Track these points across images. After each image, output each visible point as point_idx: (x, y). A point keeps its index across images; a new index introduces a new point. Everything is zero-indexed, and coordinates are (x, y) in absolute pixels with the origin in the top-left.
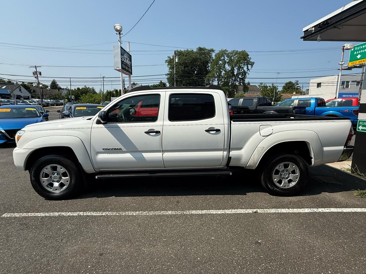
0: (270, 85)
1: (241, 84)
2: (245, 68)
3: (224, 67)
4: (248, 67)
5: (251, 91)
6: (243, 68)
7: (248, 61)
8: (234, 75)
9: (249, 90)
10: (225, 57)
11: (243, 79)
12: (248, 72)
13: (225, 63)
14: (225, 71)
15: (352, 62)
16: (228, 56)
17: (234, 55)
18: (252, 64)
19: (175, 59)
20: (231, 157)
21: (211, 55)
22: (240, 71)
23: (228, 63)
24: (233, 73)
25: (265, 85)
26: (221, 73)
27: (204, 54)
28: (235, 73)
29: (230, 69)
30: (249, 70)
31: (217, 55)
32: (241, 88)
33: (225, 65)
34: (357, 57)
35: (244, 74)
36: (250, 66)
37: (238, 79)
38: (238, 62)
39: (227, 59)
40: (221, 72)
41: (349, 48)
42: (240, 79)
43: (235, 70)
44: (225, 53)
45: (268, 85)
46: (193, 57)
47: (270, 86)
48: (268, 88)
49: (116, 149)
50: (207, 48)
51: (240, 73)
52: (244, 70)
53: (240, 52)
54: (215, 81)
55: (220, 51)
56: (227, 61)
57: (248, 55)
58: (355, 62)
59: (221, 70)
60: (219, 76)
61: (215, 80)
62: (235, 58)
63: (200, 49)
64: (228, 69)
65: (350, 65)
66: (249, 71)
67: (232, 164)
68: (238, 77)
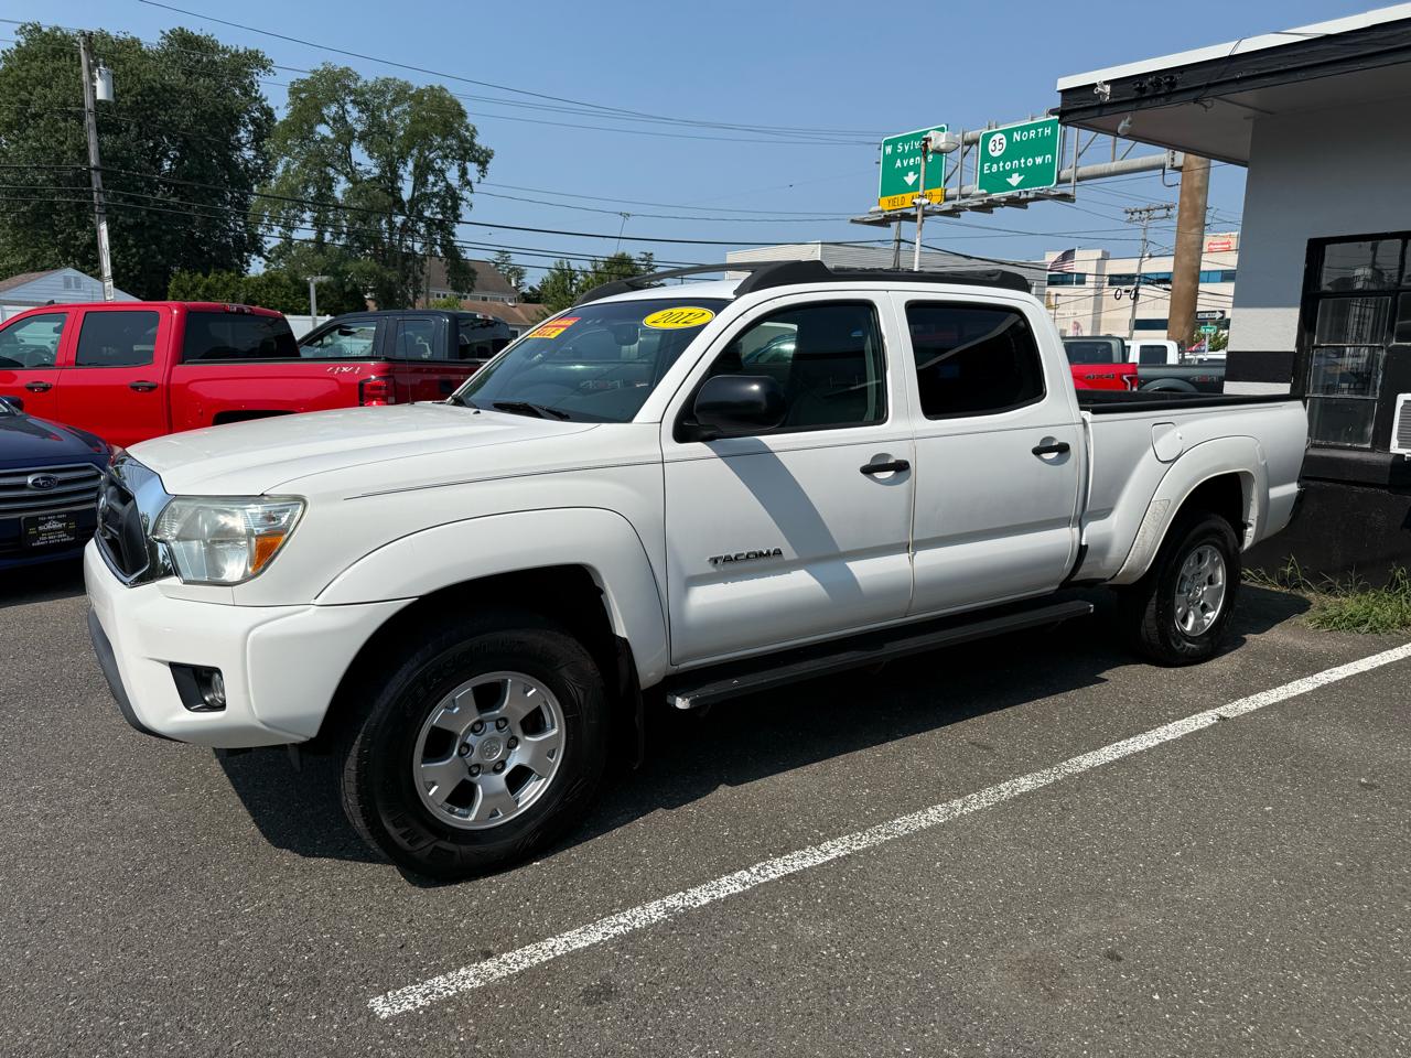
0: (584, 268)
1: (438, 249)
2: (453, 175)
3: (346, 158)
4: (464, 173)
5: (486, 289)
6: (442, 171)
7: (462, 140)
8: (398, 201)
9: (476, 283)
10: (349, 107)
11: (444, 227)
12: (465, 194)
13: (346, 136)
14: (352, 177)
15: (890, 198)
16: (363, 105)
17: (394, 101)
18: (483, 159)
19: (93, 79)
20: (1086, 546)
21: (252, 83)
22: (424, 184)
23: (362, 137)
24: (394, 192)
25: (566, 267)
26: (330, 188)
27: (211, 70)
28: (406, 195)
29: (376, 171)
30: (469, 183)
31: (304, 91)
32: (437, 268)
33: (348, 148)
34: (905, 178)
35: (451, 203)
36: (472, 168)
37: (421, 224)
38: (418, 137)
39: (358, 120)
40: (332, 179)
41: (943, 147)
42: (430, 223)
43: (406, 176)
44: (348, 87)
45: (575, 265)
46: (149, 76)
47: (584, 272)
48: (579, 278)
49: (761, 554)
50: (222, 43)
51: (428, 198)
52: (449, 186)
53: (421, 93)
54: (304, 226)
55: (315, 72)
56: (359, 128)
57: (462, 114)
58: (900, 196)
59: (331, 172)
60: (323, 201)
61: (303, 221)
62: (399, 117)
63: (186, 43)
64: (369, 172)
65: (885, 205)
66: (472, 192)
67: (1085, 572)
68: (420, 213)
